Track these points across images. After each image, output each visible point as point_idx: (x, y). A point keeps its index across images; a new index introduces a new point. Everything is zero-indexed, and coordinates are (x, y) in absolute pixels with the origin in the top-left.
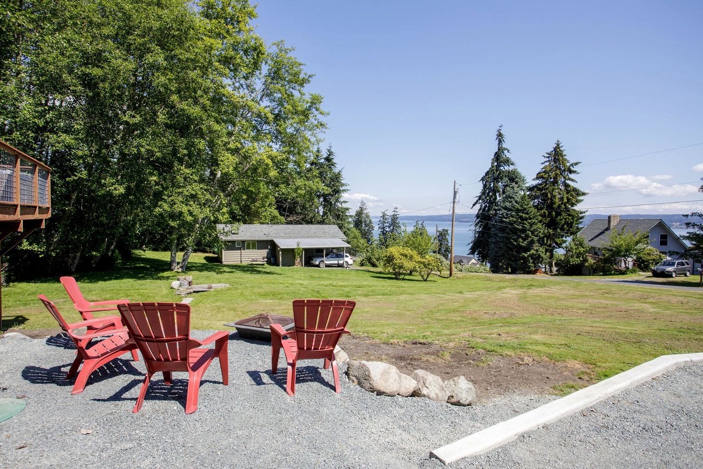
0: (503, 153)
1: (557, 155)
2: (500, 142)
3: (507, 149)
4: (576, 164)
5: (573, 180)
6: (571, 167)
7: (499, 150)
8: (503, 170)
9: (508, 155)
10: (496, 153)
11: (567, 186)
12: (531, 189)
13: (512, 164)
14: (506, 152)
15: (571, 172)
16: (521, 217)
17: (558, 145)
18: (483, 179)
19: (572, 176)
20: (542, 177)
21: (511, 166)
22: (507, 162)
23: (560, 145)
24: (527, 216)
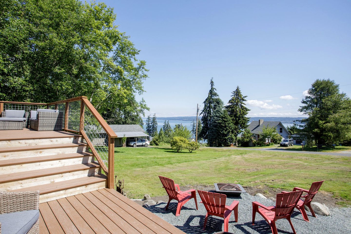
0: (213, 90)
1: (237, 93)
2: (212, 85)
3: (215, 89)
4: (246, 97)
5: (244, 104)
6: (244, 98)
7: (211, 89)
8: (214, 98)
9: (216, 91)
10: (210, 90)
11: (242, 106)
12: (227, 107)
13: (218, 96)
14: (214, 90)
15: (243, 100)
16: (224, 121)
17: (238, 88)
18: (205, 102)
19: (244, 102)
20: (232, 102)
21: (217, 96)
22: (215, 94)
23: (239, 88)
24: (227, 120)
